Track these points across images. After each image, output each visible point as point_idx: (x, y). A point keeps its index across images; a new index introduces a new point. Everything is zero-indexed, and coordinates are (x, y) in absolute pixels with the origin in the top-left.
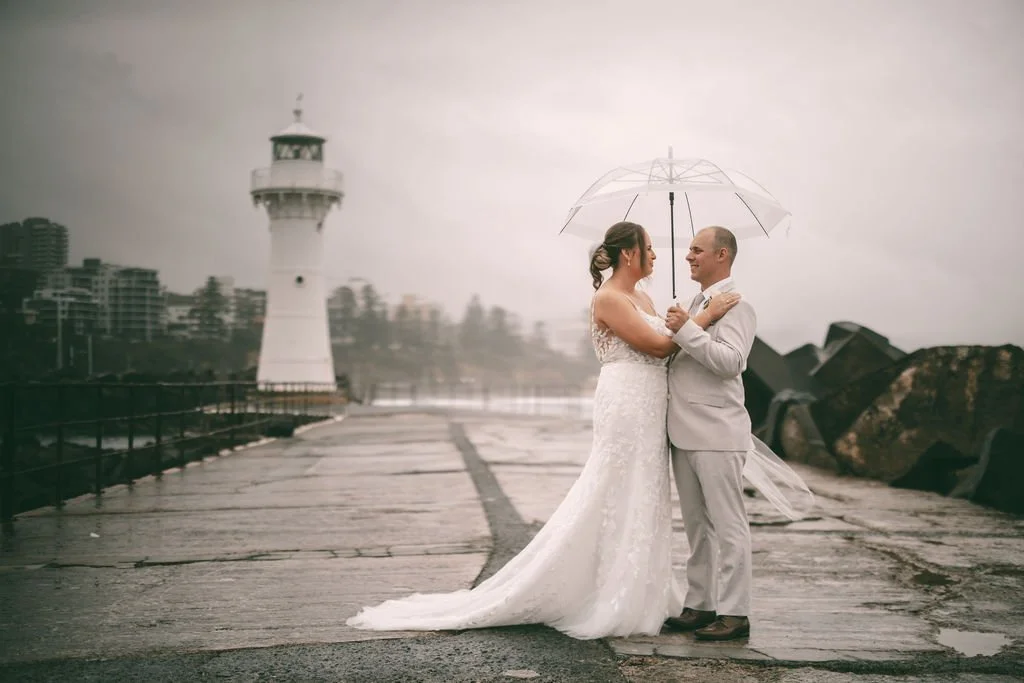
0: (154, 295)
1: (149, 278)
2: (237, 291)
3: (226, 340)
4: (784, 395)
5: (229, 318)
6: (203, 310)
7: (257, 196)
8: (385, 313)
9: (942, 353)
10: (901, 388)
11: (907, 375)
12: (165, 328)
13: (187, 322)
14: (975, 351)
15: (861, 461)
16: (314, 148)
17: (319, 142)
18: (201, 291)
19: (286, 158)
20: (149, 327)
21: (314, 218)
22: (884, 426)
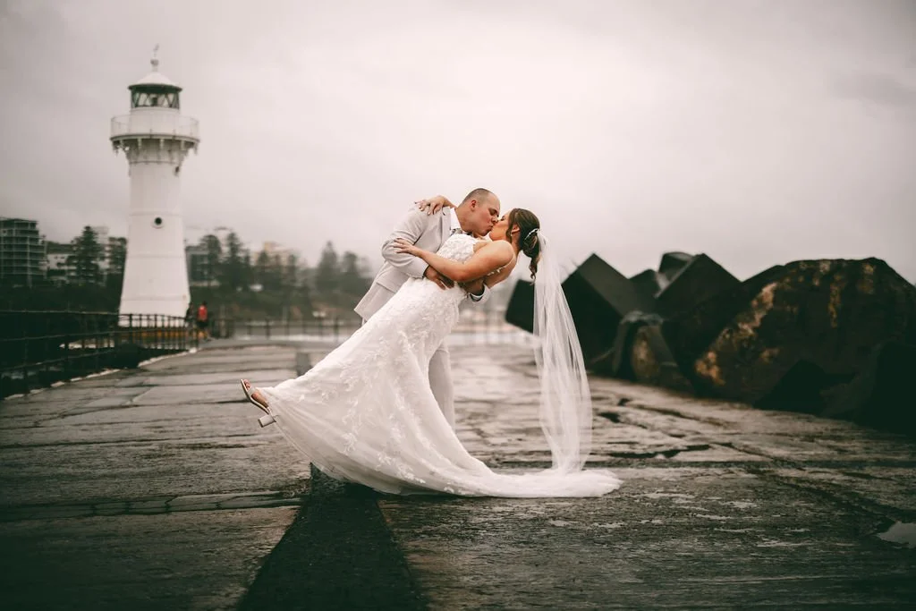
0: (33, 244)
1: (29, 228)
2: (112, 239)
3: (102, 284)
4: (633, 317)
5: (104, 265)
6: (79, 258)
7: (116, 142)
8: (247, 258)
9: (804, 268)
10: (762, 305)
11: (768, 290)
12: (45, 274)
13: (66, 268)
14: (838, 264)
15: (722, 382)
16: (171, 97)
17: (176, 90)
18: (77, 239)
19: (144, 106)
20: (29, 273)
21: (171, 163)
22: (745, 345)
